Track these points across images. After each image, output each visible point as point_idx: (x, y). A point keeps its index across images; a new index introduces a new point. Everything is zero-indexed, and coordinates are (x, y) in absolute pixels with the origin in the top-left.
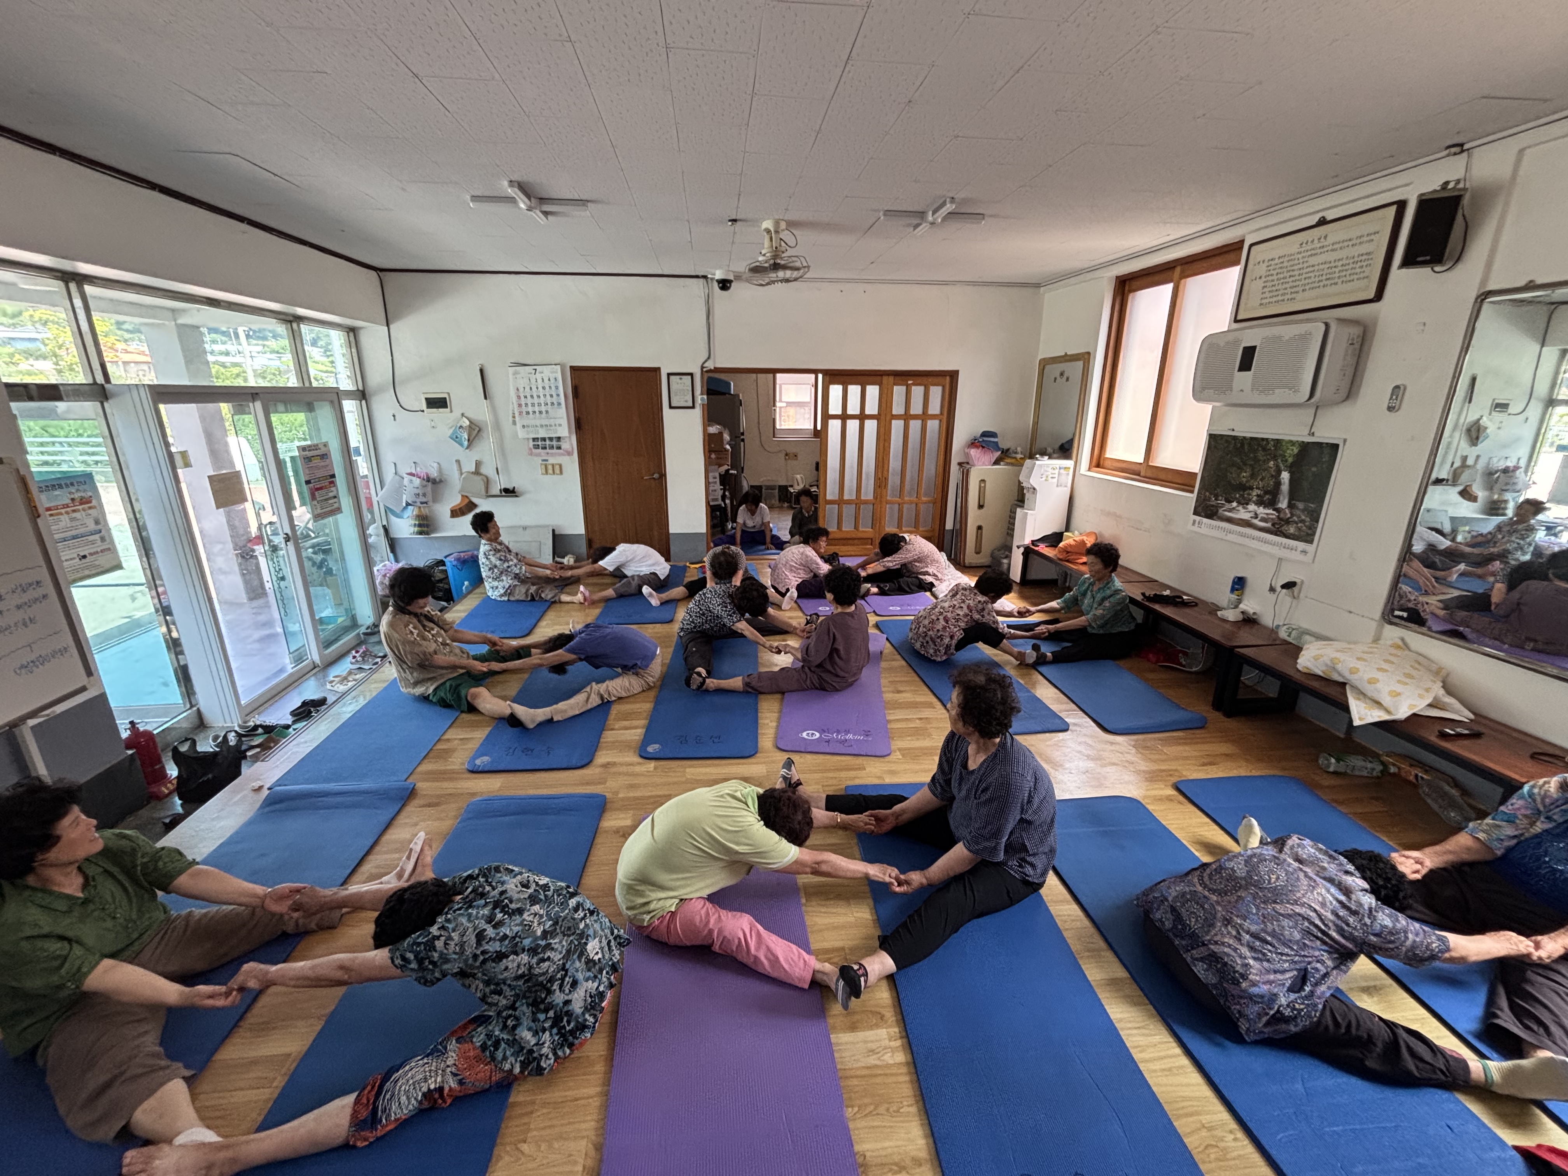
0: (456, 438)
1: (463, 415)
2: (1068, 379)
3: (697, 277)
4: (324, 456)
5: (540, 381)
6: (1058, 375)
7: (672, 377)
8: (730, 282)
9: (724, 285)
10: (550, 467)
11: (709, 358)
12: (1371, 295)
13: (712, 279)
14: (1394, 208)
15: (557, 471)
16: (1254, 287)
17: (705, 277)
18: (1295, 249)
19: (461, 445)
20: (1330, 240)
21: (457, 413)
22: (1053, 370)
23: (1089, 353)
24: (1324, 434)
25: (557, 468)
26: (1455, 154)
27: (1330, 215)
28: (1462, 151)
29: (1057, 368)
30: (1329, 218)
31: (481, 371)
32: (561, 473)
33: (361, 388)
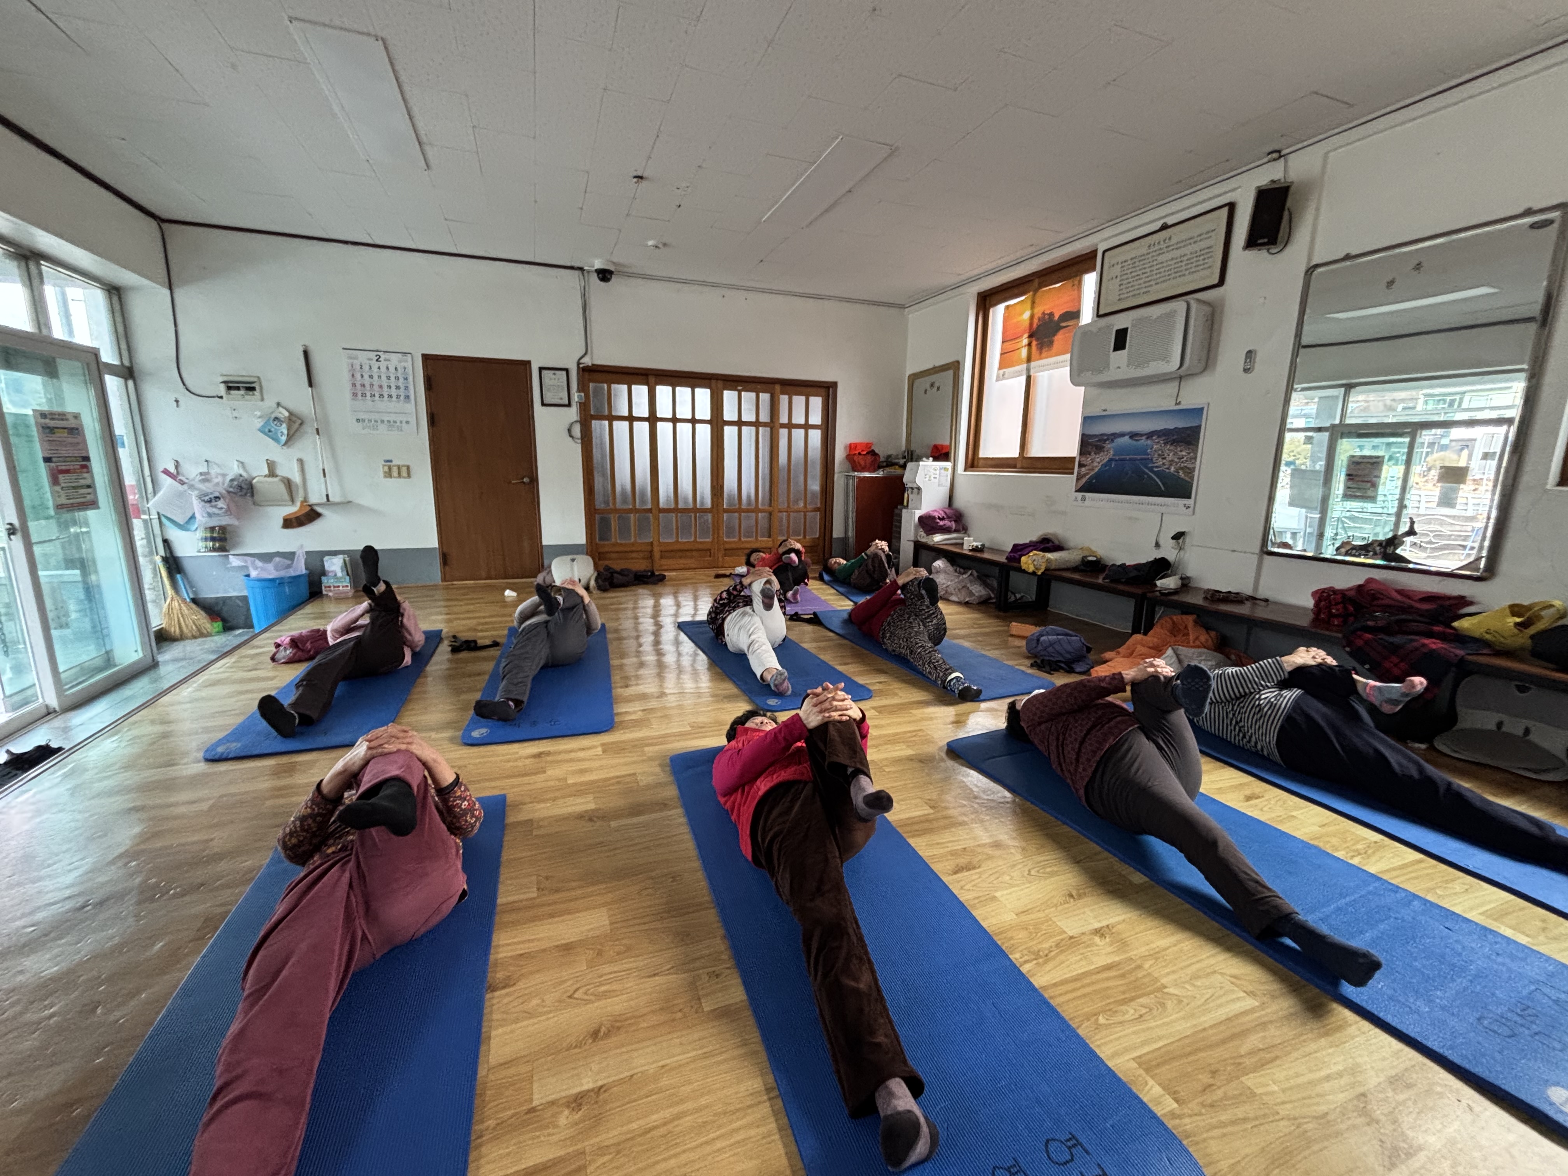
0: (267, 431)
1: (278, 404)
2: (938, 389)
3: (572, 268)
4: (76, 431)
5: (383, 369)
6: (928, 386)
7: (544, 372)
8: (611, 273)
9: (604, 275)
10: (395, 470)
11: (586, 354)
12: (1216, 280)
13: (588, 272)
14: (1226, 209)
15: (404, 474)
16: (1111, 287)
17: (581, 269)
18: (1144, 250)
19: (276, 440)
20: (1173, 241)
21: (270, 402)
22: (922, 384)
23: (958, 362)
24: (1189, 401)
25: (404, 470)
26: (1275, 160)
27: (1170, 221)
28: (1280, 157)
29: (929, 379)
30: (1170, 223)
31: (306, 354)
32: (409, 476)
33: (127, 363)
